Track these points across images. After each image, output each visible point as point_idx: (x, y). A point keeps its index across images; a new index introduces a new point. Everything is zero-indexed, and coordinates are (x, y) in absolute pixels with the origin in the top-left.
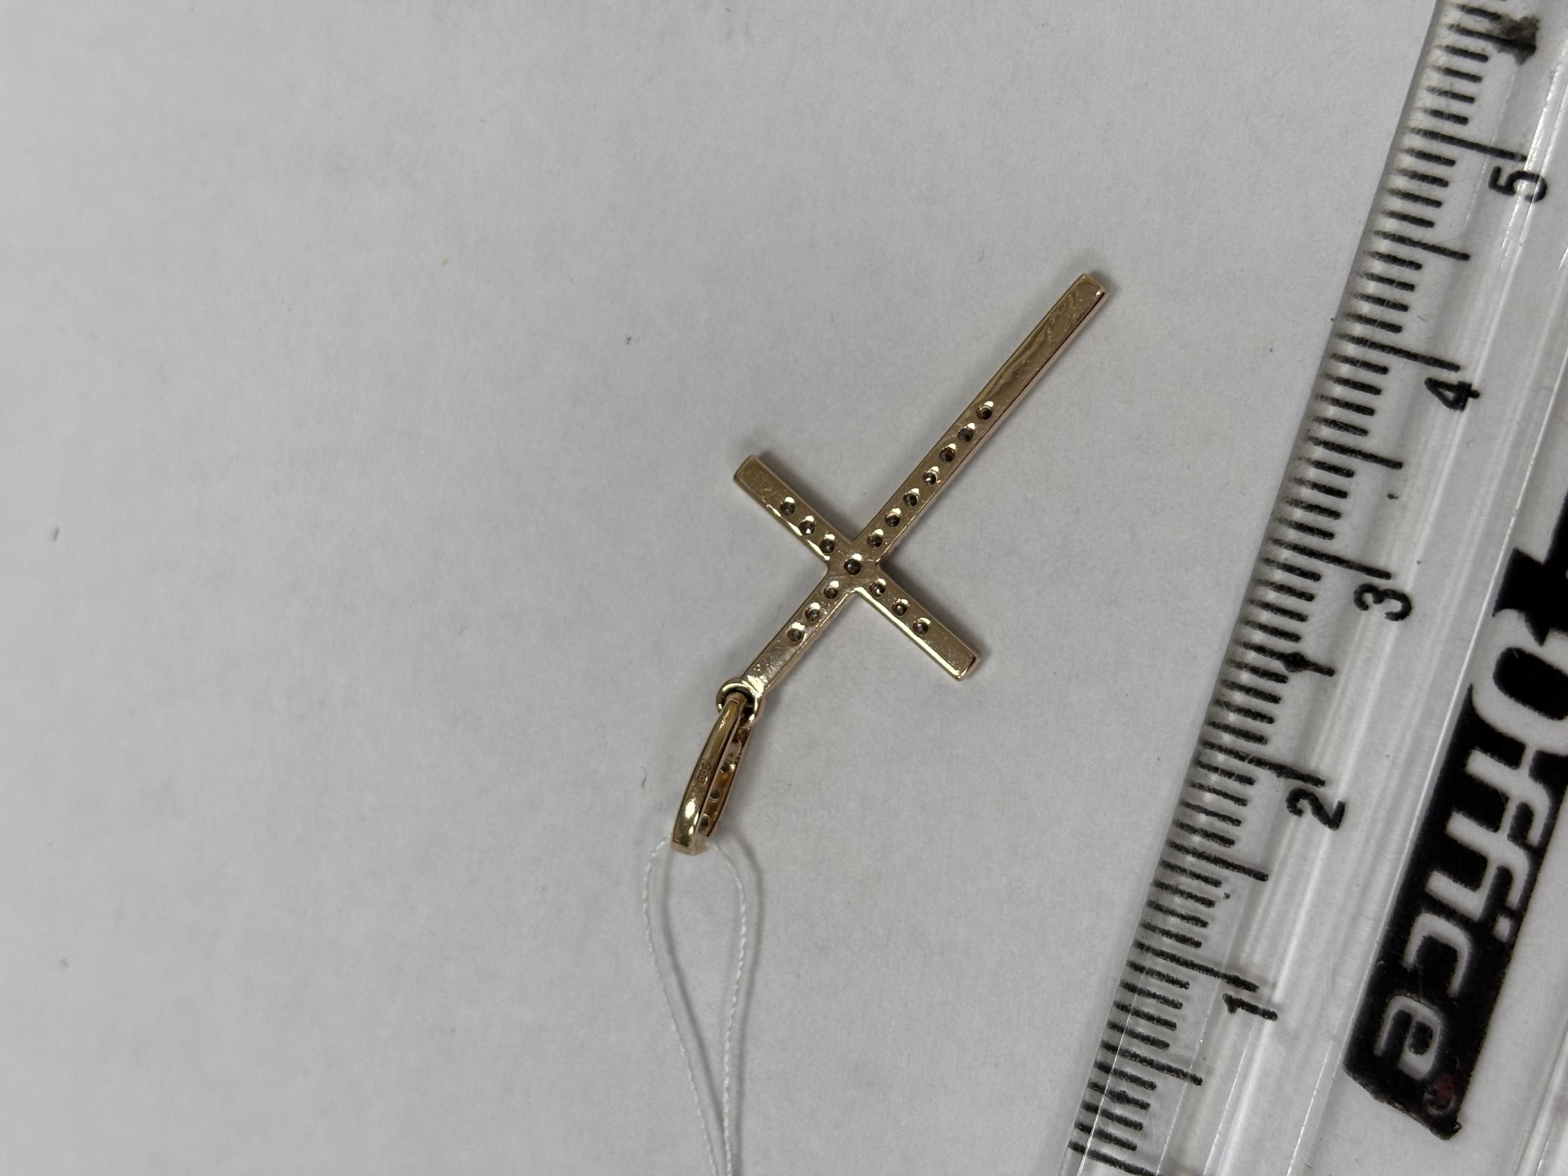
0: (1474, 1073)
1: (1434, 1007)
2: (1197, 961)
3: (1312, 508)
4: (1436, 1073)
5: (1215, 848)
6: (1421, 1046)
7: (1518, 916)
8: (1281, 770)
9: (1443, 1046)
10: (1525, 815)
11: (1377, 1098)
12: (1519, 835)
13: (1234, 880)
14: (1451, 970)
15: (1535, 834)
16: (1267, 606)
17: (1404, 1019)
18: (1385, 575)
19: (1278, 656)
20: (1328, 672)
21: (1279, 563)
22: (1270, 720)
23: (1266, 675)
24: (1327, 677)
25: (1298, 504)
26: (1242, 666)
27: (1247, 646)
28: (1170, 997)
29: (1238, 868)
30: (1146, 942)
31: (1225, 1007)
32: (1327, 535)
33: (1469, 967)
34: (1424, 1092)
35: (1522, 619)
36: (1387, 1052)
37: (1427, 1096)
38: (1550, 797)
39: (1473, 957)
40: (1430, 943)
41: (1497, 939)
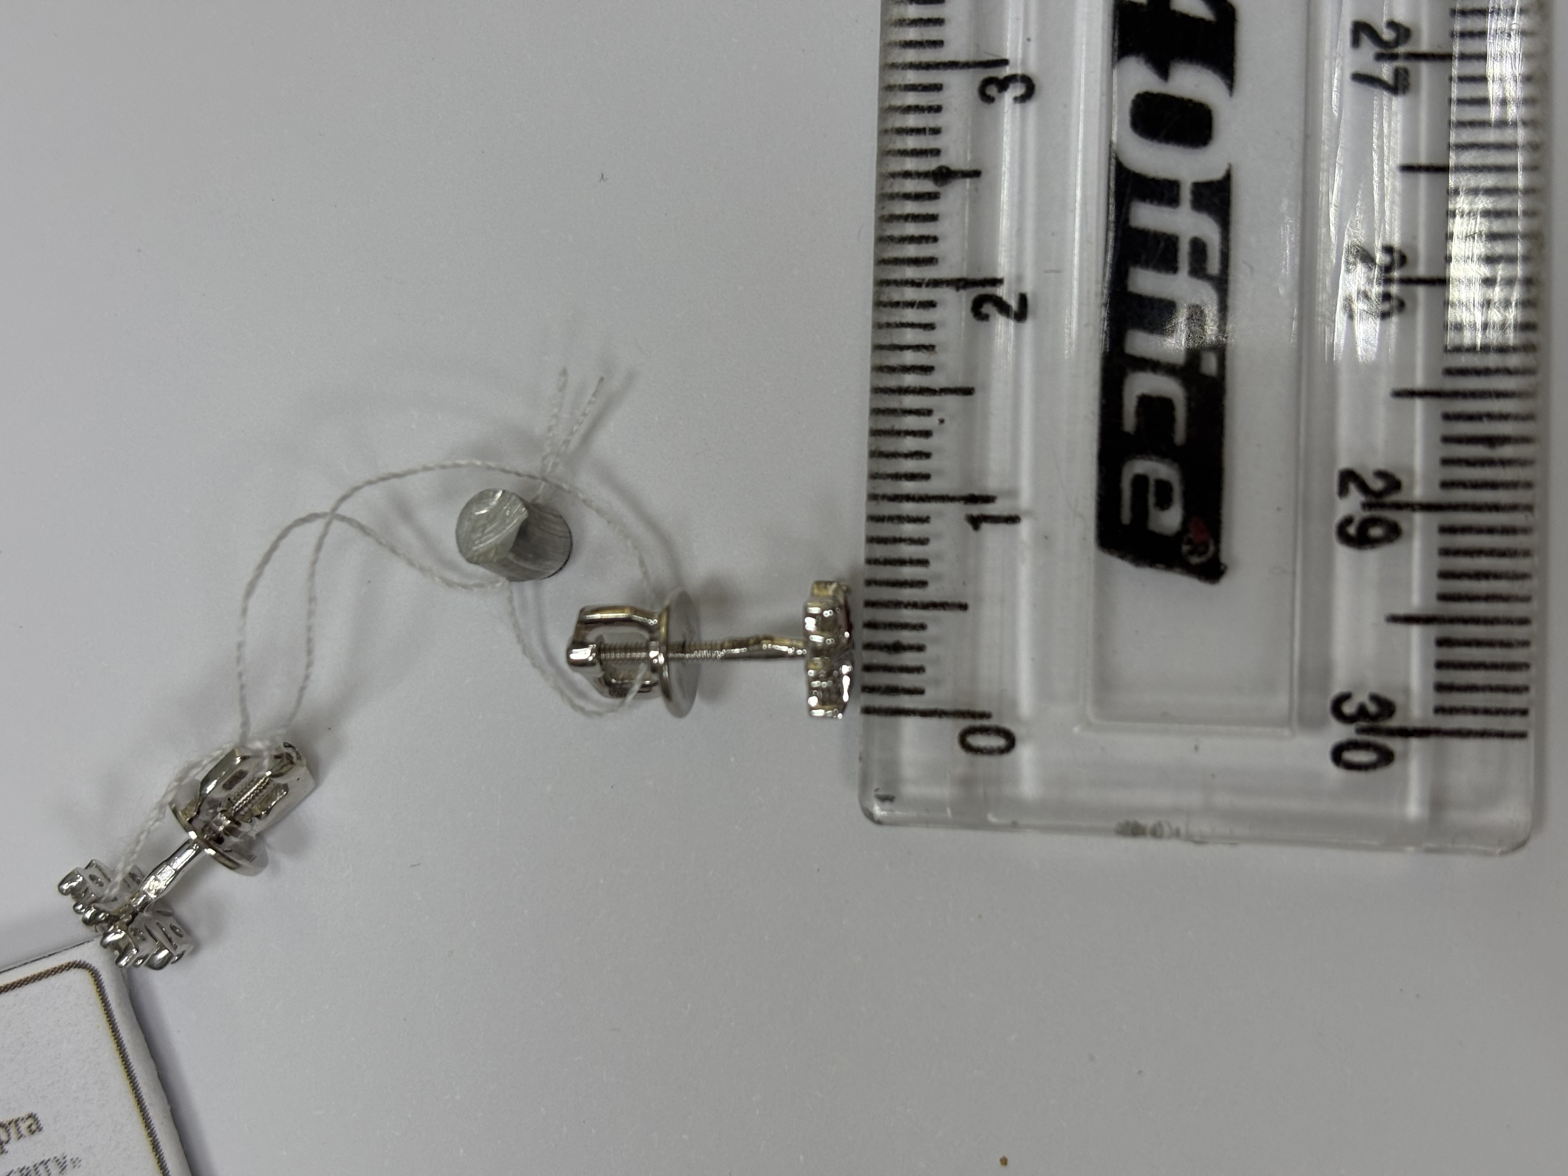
0: (1222, 512)
1: (1167, 460)
2: (932, 493)
3: (914, 23)
4: (1185, 522)
5: (919, 380)
6: (1164, 503)
7: (1220, 350)
8: (960, 284)
9: (1186, 495)
10: (1199, 248)
12: (1198, 269)
13: (945, 406)
14: (1172, 420)
15: (1214, 266)
16: (900, 131)
17: (1140, 481)
18: (1002, 62)
19: (925, 175)
20: (975, 174)
21: (900, 86)
22: (935, 239)
23: (918, 197)
24: (975, 180)
25: (902, 23)
26: (893, 197)
27: (893, 175)
28: (916, 536)
29: (945, 391)
30: (880, 491)
31: (969, 527)
32: (937, 44)
33: (1190, 409)
34: (1180, 548)
35: (1142, 62)
36: (1133, 520)
37: (1185, 548)
38: (1217, 221)
39: (1189, 399)
40: (1146, 402)
41: (1205, 377)
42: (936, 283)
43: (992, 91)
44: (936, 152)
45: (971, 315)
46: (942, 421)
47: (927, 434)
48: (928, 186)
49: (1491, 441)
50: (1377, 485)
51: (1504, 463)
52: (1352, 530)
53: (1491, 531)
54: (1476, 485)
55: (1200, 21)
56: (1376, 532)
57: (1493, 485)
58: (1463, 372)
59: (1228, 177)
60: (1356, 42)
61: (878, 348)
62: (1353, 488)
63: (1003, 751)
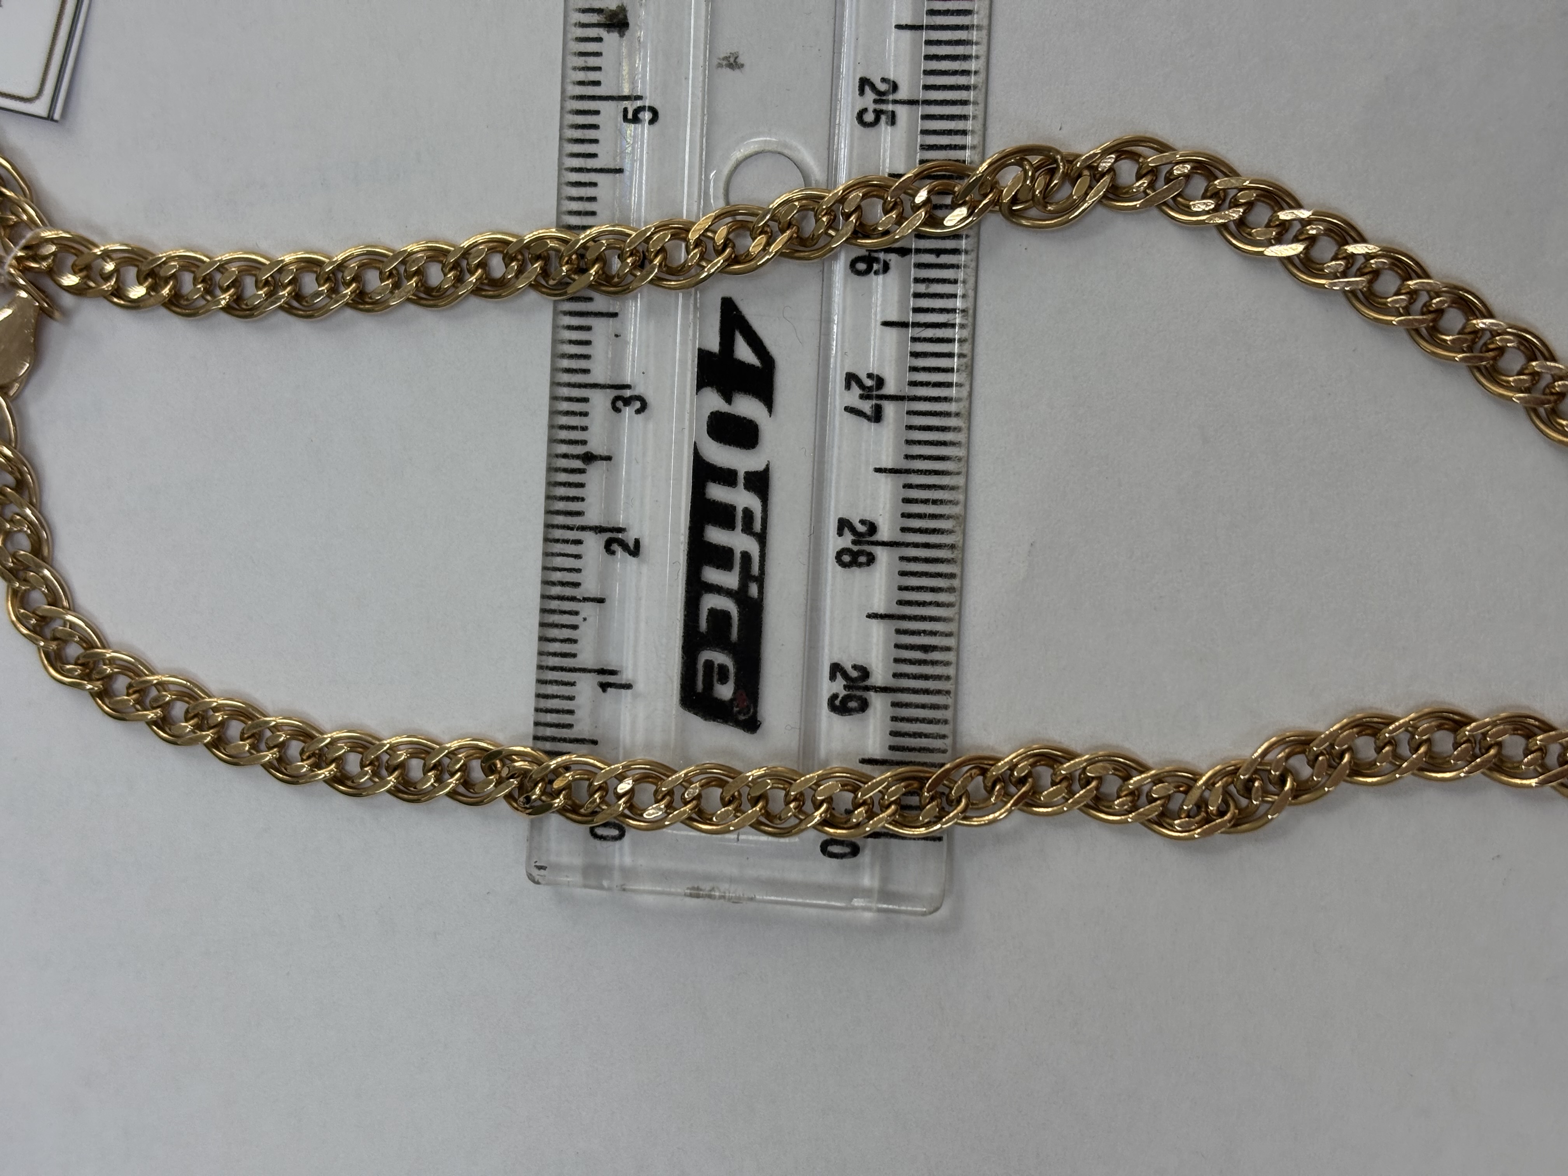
0: (760, 687)
1: (725, 652)
2: (577, 666)
3: (572, 357)
4: (734, 693)
5: (568, 591)
6: (723, 679)
7: (760, 580)
8: (598, 530)
9: (736, 675)
10: (748, 514)
11: (706, 720)
12: (748, 528)
13: (587, 609)
14: (729, 625)
15: (757, 526)
16: (562, 427)
17: (709, 664)
18: (628, 387)
19: (577, 457)
20: (609, 458)
21: (562, 397)
22: (583, 499)
23: (573, 471)
24: (609, 462)
25: (564, 356)
26: (557, 470)
27: (557, 456)
28: (567, 694)
29: (586, 600)
30: (544, 664)
31: (600, 690)
32: (586, 371)
33: (739, 620)
34: (733, 708)
35: (715, 391)
36: (704, 689)
37: (736, 709)
38: (760, 498)
39: (740, 613)
40: (712, 612)
41: (751, 599)
42: (583, 528)
43: (620, 404)
44: (584, 442)
45: (605, 550)
46: (585, 619)
47: (575, 627)
48: (578, 464)
49: (925, 649)
50: (854, 674)
51: (934, 663)
52: (837, 702)
53: (923, 706)
54: (916, 677)
55: (751, 367)
56: (853, 704)
57: (926, 677)
58: (909, 603)
59: (767, 469)
60: (848, 387)
61: (545, 568)
62: (838, 674)
63: (615, 838)
